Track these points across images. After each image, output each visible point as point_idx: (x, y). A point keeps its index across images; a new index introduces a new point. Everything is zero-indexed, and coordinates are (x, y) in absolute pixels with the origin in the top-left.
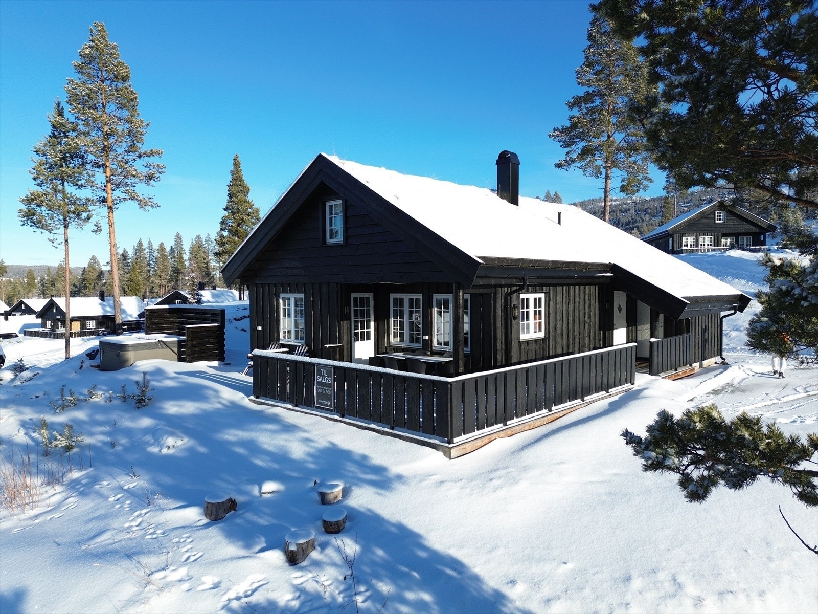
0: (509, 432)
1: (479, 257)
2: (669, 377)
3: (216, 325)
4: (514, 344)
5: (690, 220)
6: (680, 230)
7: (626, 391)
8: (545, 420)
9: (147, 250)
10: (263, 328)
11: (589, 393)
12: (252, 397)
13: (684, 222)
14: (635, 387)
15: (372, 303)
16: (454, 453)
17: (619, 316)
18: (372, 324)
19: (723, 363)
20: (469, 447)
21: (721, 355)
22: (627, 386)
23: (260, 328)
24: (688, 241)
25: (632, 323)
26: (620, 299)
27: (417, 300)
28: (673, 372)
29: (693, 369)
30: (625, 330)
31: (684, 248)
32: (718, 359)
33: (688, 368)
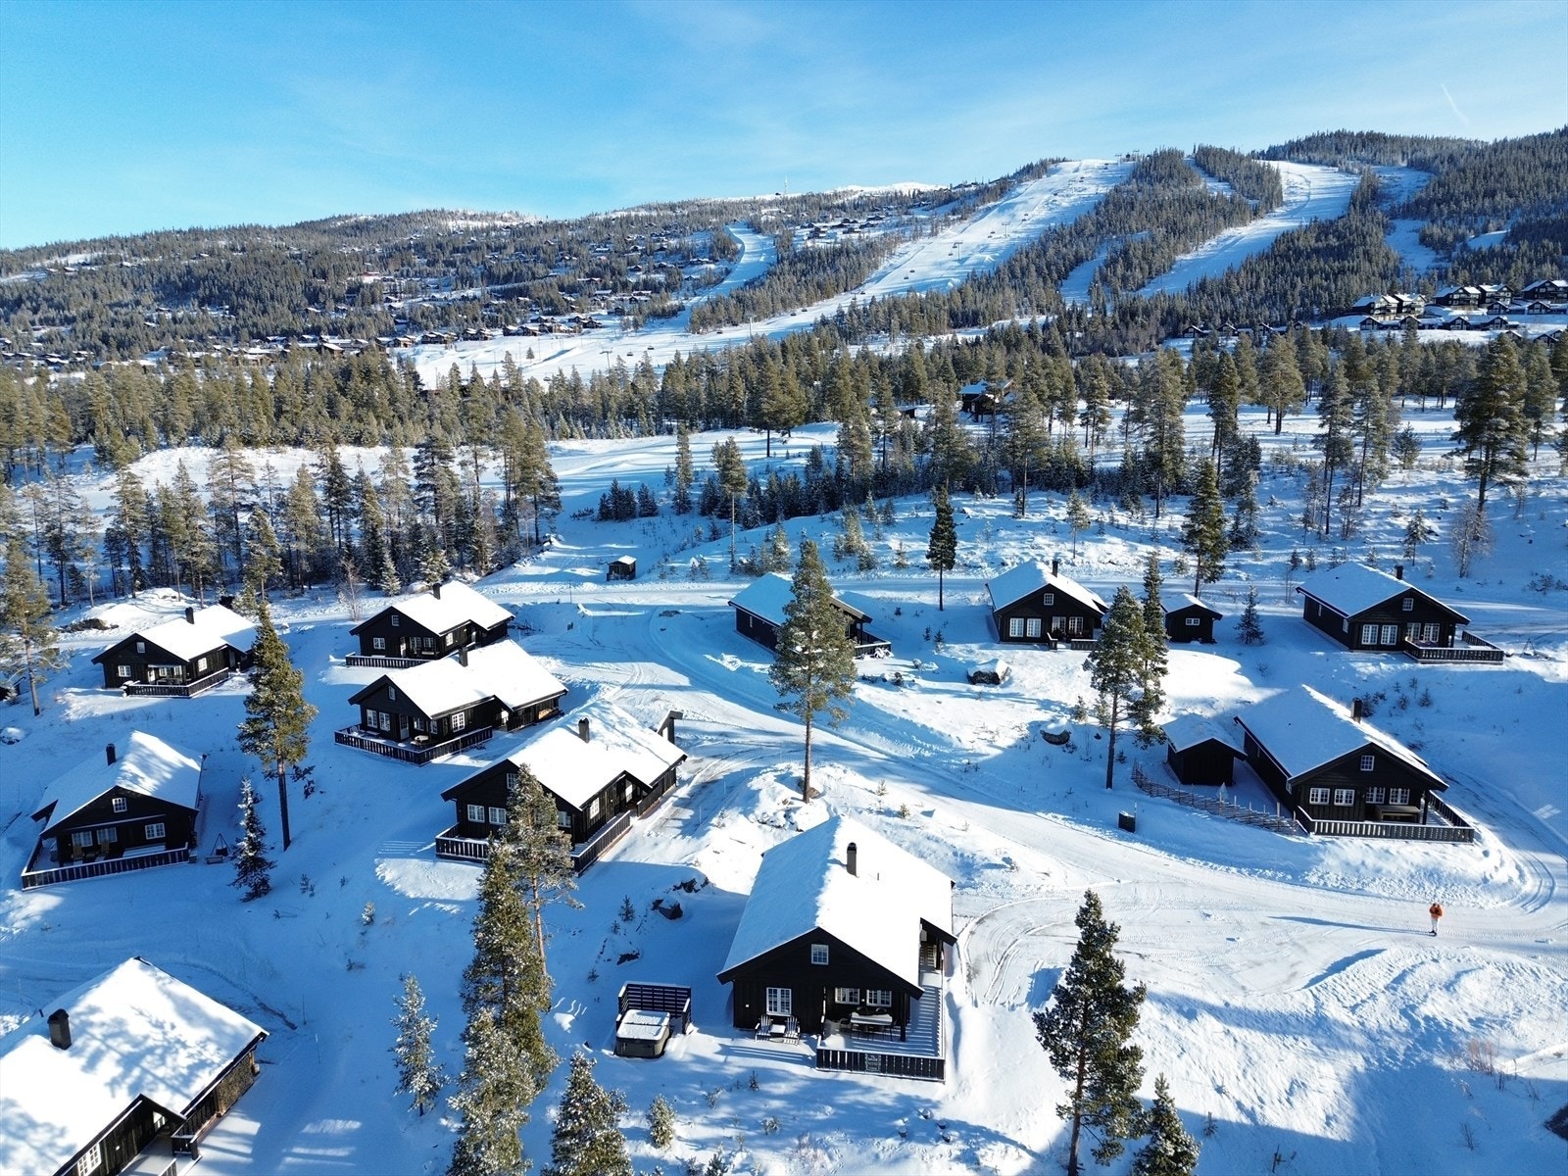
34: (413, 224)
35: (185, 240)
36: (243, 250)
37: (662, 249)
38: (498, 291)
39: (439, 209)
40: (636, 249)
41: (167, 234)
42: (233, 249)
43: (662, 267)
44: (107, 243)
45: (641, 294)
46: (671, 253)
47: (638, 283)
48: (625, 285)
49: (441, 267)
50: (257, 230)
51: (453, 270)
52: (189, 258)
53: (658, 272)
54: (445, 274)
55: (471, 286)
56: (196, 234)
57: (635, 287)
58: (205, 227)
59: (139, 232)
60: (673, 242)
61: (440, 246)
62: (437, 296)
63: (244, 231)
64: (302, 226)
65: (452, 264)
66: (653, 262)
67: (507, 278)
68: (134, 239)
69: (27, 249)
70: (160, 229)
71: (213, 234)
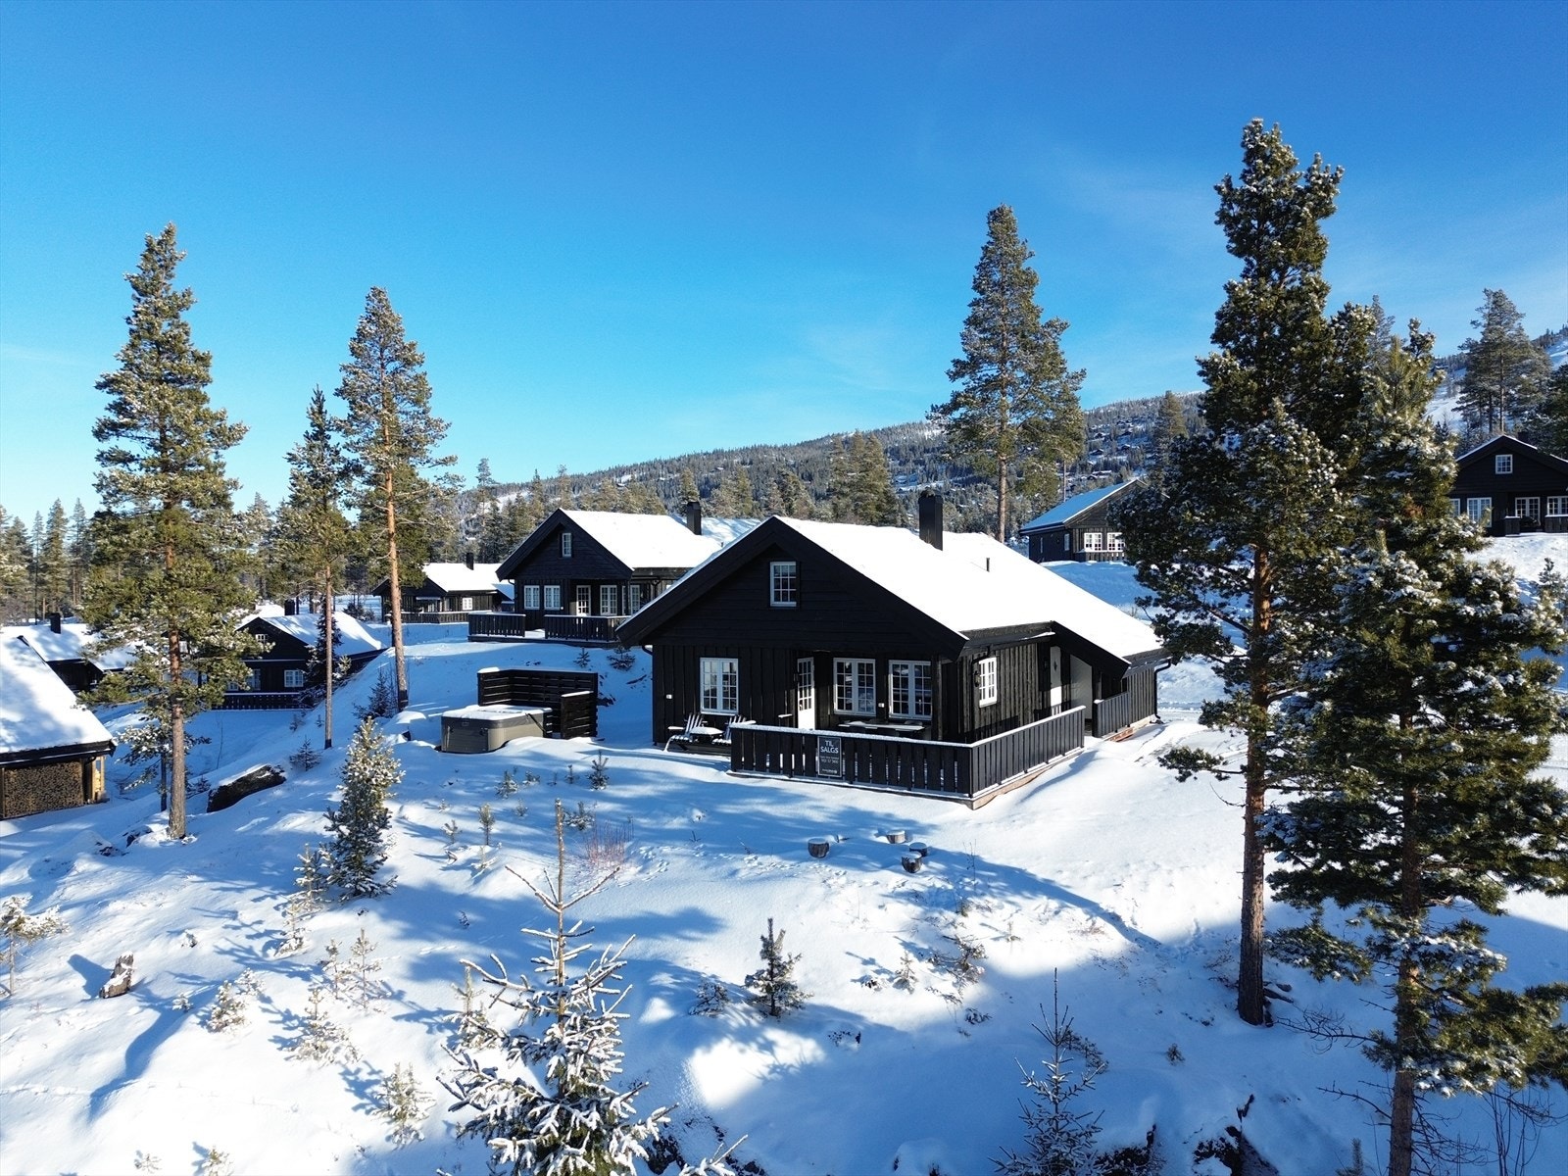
0: (1004, 790)
1: (964, 633)
2: (1112, 739)
3: (587, 692)
4: (976, 711)
5: (1093, 508)
6: (1081, 523)
7: (1079, 754)
8: (1025, 781)
9: (73, 522)
10: (674, 697)
11: (1052, 757)
12: (730, 772)
13: (1086, 512)
14: (1086, 750)
15: (813, 667)
16: (975, 805)
17: (1055, 675)
18: (813, 690)
19: (1159, 722)
20: (982, 801)
21: (1156, 713)
22: (1078, 749)
23: (670, 697)
24: (1091, 540)
25: (1066, 680)
26: (1055, 655)
27: (870, 666)
28: (1113, 734)
29: (1131, 731)
30: (1060, 688)
31: (1087, 550)
32: (1153, 718)
33: (1126, 729)
34: (894, 436)
35: (709, 459)
36: (751, 463)
37: (1127, 433)
38: (960, 482)
39: (918, 422)
40: (1100, 436)
41: (697, 456)
42: (743, 463)
43: (1125, 449)
44: (651, 465)
45: (1101, 474)
46: (1136, 436)
47: (1098, 465)
48: (1084, 467)
49: (911, 465)
50: (765, 449)
51: (921, 468)
52: (709, 471)
53: (1120, 454)
54: (913, 471)
55: (936, 479)
56: (718, 454)
57: (1095, 468)
58: (726, 449)
59: (677, 456)
60: (1139, 427)
61: (913, 449)
62: (904, 489)
63: (755, 449)
64: (802, 445)
65: (922, 463)
66: (1115, 444)
67: (970, 470)
68: (671, 461)
69: (595, 473)
70: (691, 453)
71: (731, 453)
